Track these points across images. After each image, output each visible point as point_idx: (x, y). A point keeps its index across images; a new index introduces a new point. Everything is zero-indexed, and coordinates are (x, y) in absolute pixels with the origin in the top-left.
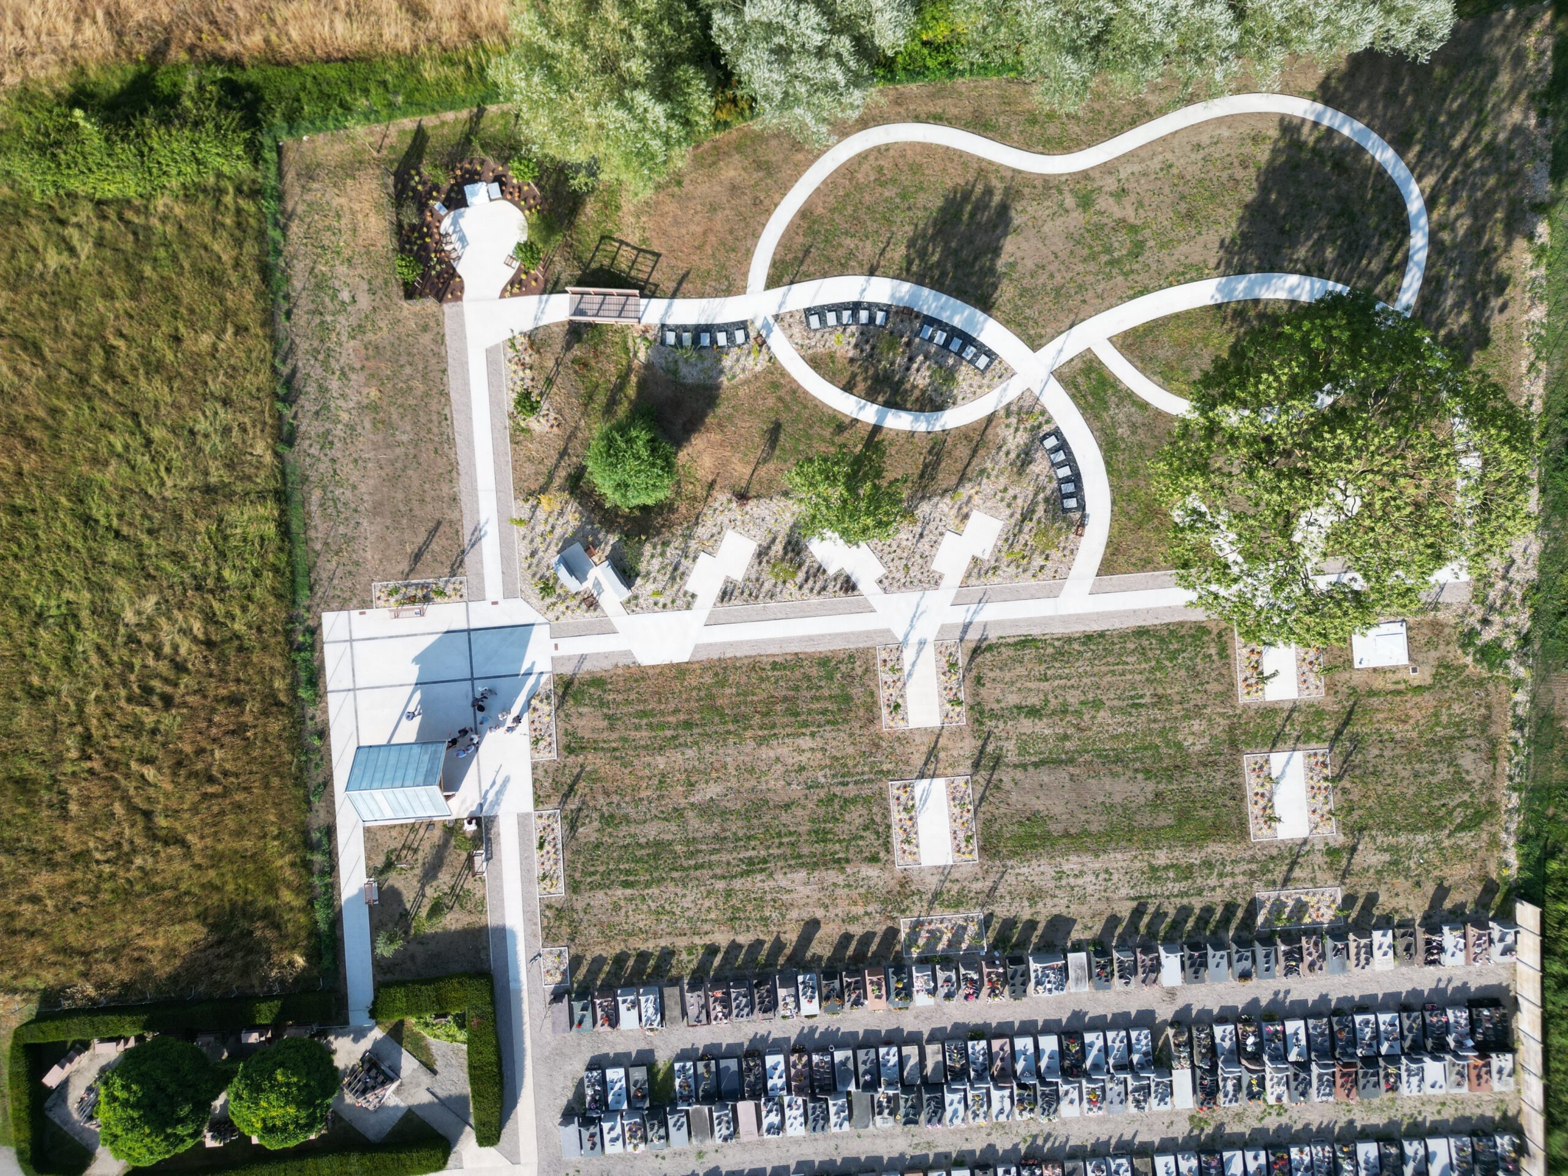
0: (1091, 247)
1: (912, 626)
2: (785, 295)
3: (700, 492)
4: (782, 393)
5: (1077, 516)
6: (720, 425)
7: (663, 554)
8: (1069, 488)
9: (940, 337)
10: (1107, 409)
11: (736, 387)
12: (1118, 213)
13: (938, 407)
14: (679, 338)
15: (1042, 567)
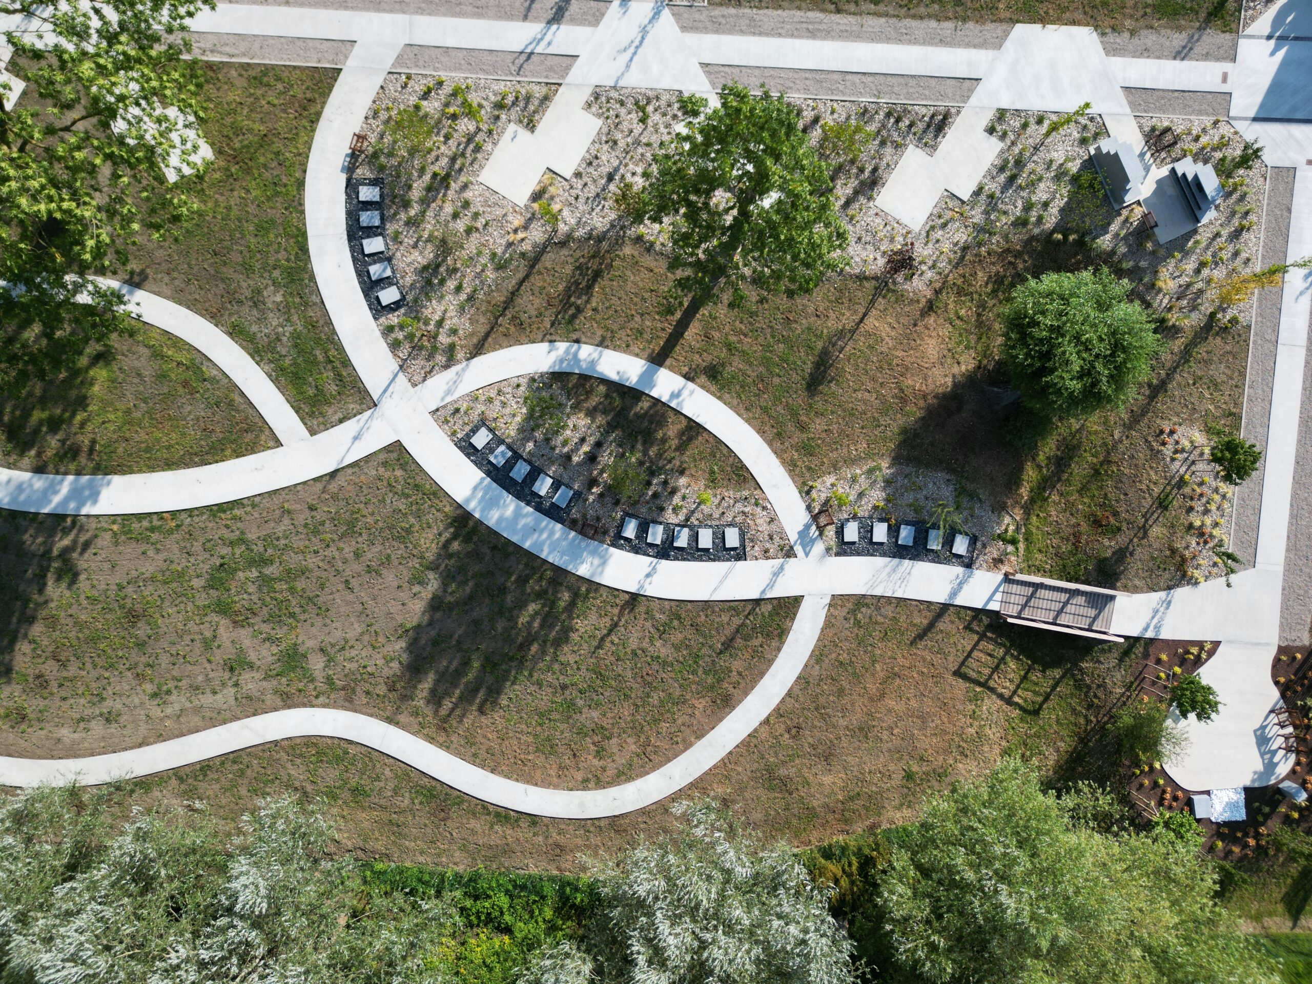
0: (292, 590)
1: (644, 31)
2: (771, 585)
3: (950, 299)
4: (798, 437)
5: (362, 172)
6: (903, 400)
7: (1028, 207)
8: (368, 218)
9: (543, 486)
10: (296, 336)
11: (869, 456)
12: (244, 636)
13: (557, 377)
14: (949, 542)
15: (426, 95)
